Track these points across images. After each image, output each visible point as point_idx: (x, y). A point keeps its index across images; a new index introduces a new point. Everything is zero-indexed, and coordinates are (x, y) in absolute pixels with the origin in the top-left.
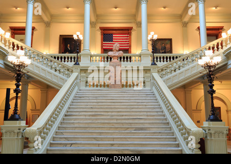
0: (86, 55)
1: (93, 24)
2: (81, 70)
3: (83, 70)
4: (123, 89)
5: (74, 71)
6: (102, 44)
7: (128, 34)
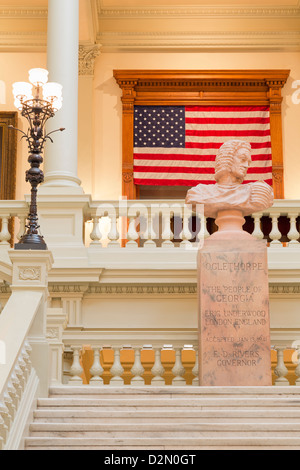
0: (62, 205)
1: (88, 57)
2: (54, 287)
3: (66, 287)
4: (277, 387)
5: (15, 283)
6: (128, 157)
7: (265, 108)
